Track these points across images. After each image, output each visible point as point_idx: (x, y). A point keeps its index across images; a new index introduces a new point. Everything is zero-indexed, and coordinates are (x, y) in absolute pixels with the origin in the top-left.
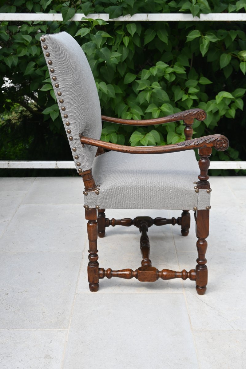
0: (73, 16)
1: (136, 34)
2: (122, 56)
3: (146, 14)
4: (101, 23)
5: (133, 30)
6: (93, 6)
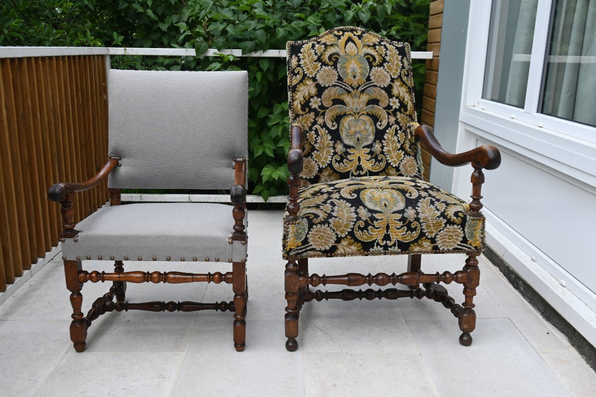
0: (206, 51)
1: (268, 69)
2: (255, 91)
3: (278, 51)
4: (231, 59)
5: (265, 66)
6: (227, 40)
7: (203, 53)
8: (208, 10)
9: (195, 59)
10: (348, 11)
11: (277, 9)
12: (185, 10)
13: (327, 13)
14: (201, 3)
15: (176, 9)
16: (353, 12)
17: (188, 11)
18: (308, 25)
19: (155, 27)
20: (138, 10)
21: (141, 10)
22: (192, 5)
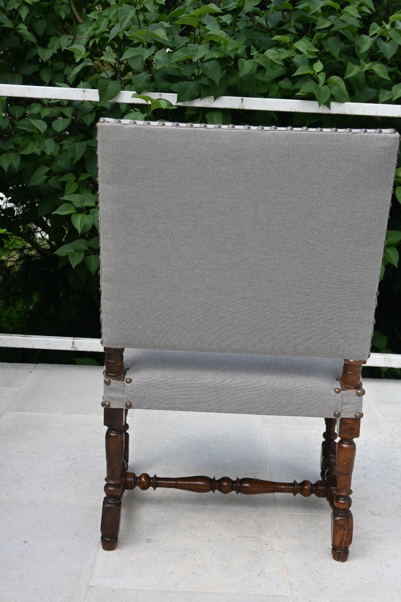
0: (117, 93)
4: (164, 106)
7: (111, 98)
8: (125, 25)
9: (95, 108)
10: (364, 36)
11: (239, 31)
12: (82, 28)
13: (326, 38)
14: (112, 14)
15: (68, 26)
16: (372, 37)
17: (88, 29)
18: (293, 57)
19: (31, 54)
20: (3, 24)
21: (8, 24)
22: (95, 20)
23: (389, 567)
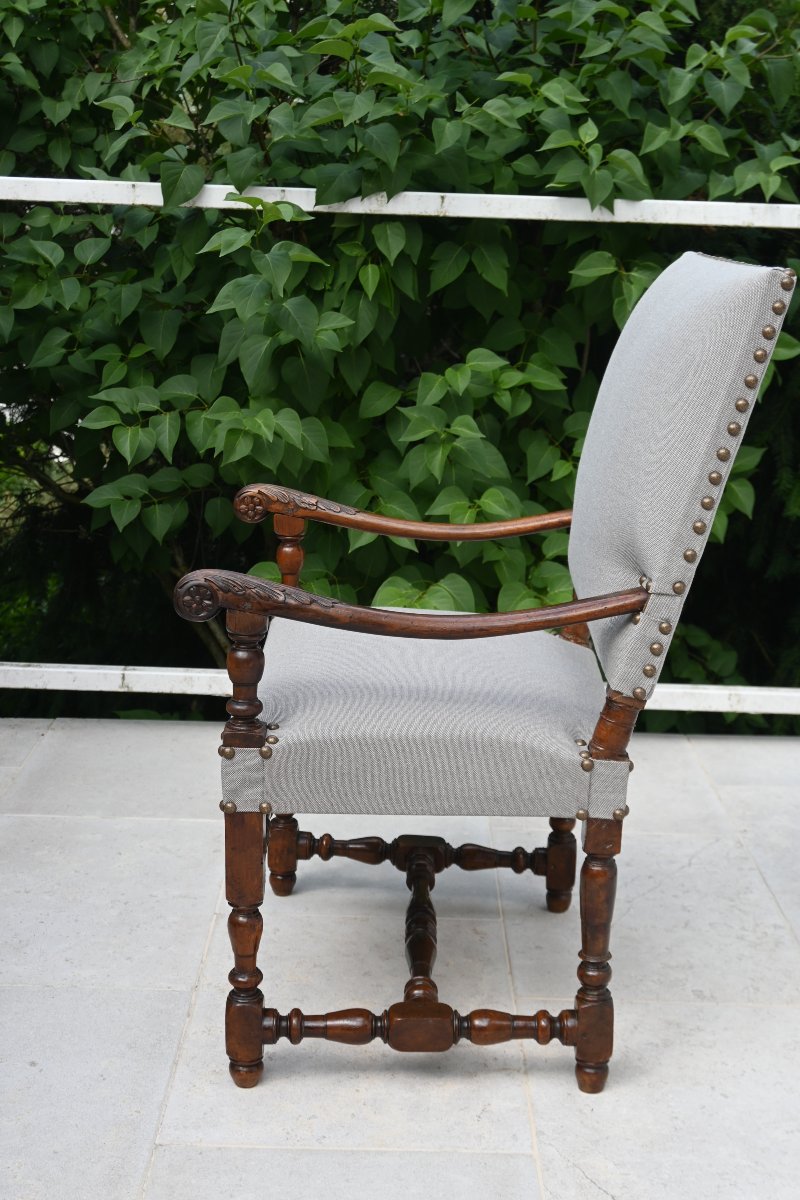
0: (197, 190)
1: (403, 256)
2: (354, 328)
3: (437, 195)
4: (288, 216)
5: (393, 245)
6: (267, 161)
7: (187, 199)
8: (208, 56)
9: (157, 215)
10: (677, 70)
11: (434, 62)
12: (127, 58)
13: (604, 74)
14: (185, 35)
15: (102, 53)
16: (691, 71)
17: (138, 62)
18: (539, 113)
19: (28, 112)
22: (152, 44)
23: (726, 1097)
